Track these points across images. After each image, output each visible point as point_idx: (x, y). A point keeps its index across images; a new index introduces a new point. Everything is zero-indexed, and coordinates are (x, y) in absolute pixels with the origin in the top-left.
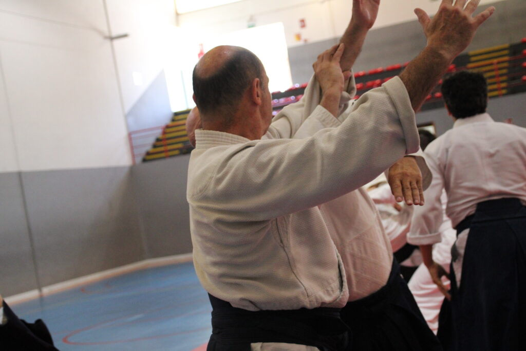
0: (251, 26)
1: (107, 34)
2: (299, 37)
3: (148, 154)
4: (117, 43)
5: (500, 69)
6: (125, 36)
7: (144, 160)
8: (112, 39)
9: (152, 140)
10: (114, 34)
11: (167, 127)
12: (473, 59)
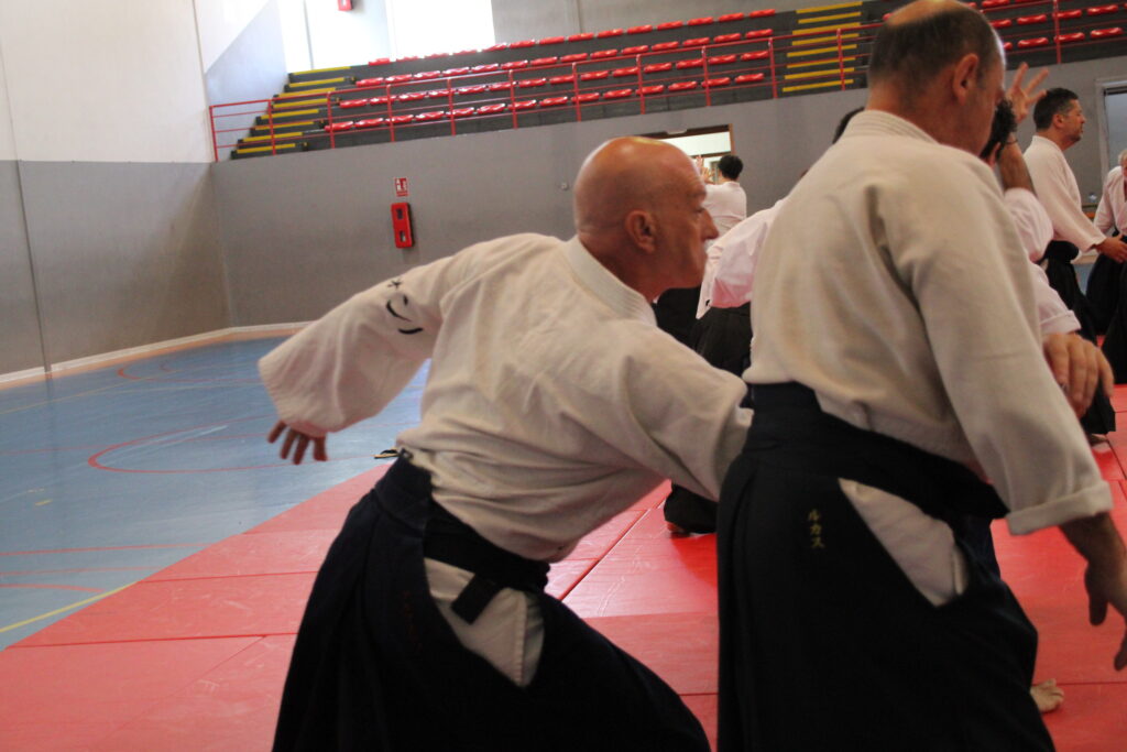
3: (241, 144)
5: (845, 43)
7: (234, 156)
9: (249, 122)
11: (277, 100)
12: (801, 21)
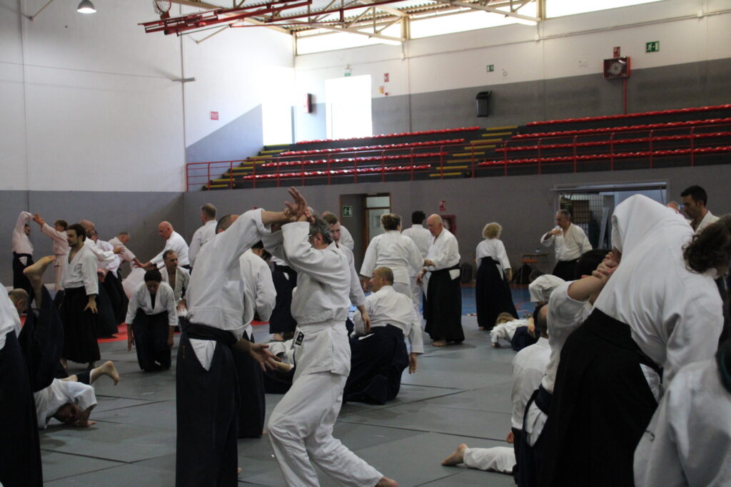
0: (348, 75)
1: (180, 76)
2: (382, 89)
3: (212, 183)
4: (187, 84)
5: (476, 151)
6: (192, 80)
7: (204, 189)
8: (184, 81)
9: (224, 171)
10: (187, 76)
11: (249, 159)
